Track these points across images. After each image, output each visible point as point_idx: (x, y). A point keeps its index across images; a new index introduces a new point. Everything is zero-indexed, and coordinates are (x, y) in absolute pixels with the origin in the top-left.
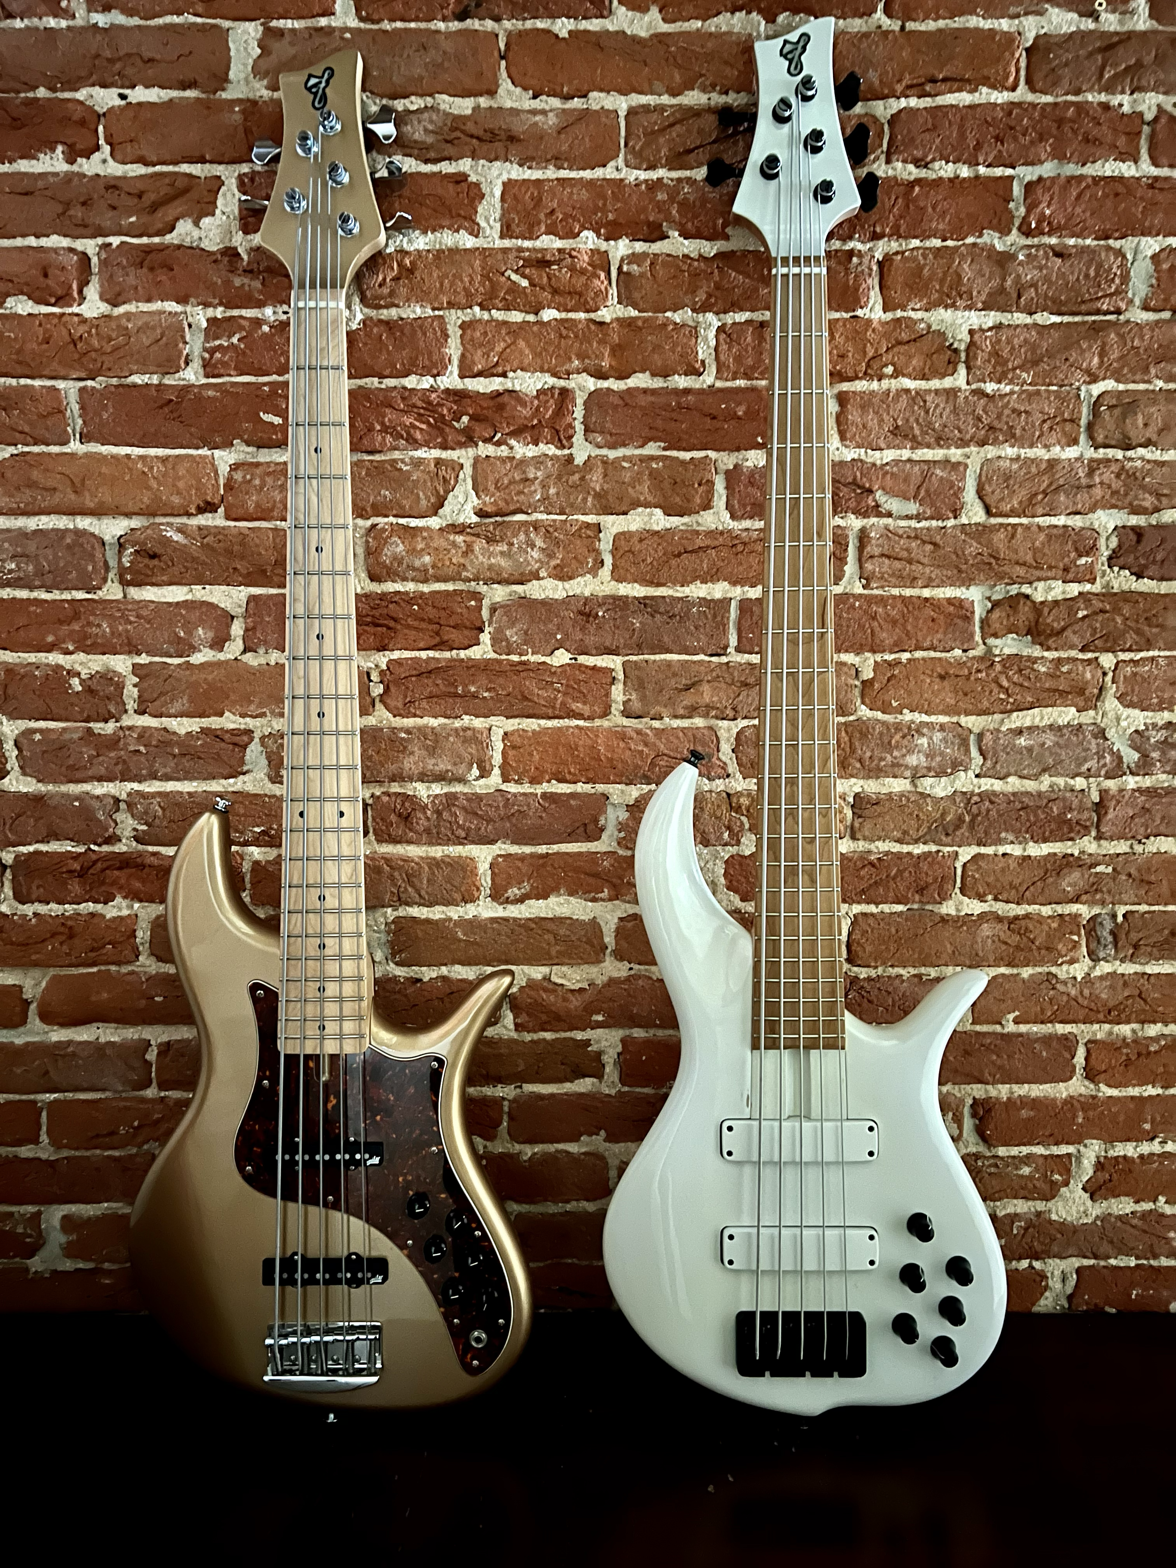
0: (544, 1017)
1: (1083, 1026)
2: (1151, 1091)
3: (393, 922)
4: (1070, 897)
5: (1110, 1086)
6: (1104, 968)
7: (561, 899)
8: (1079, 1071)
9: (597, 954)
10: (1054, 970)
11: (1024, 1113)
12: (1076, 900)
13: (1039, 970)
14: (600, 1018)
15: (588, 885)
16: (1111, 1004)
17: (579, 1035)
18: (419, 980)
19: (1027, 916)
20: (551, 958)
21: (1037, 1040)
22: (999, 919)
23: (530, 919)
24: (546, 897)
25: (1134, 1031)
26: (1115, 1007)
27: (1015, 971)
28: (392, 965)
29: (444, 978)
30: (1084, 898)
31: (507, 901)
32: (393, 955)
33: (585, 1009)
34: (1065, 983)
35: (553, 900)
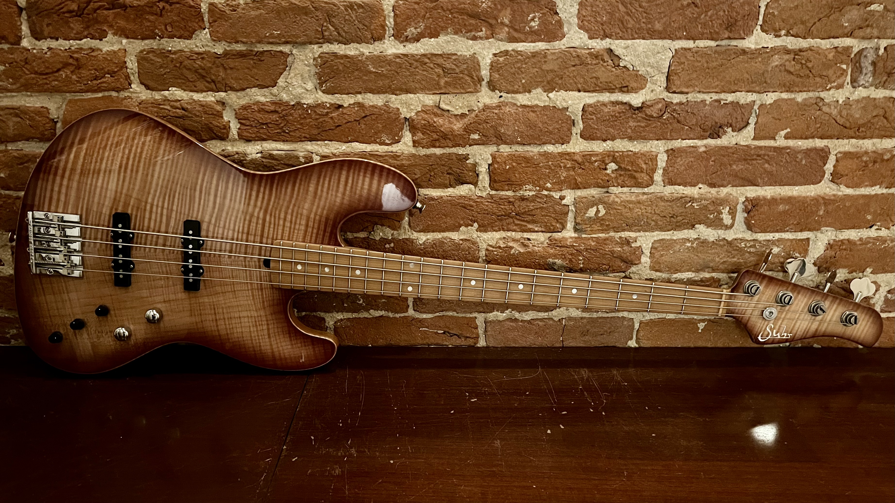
0: (435, 136)
1: (836, 141)
2: (877, 190)
3: (319, 57)
4: (846, 31)
5: (848, 187)
6: (861, 93)
7: (448, 38)
8: (827, 176)
9: (475, 85)
10: (823, 95)
11: (781, 208)
12: (850, 35)
13: (811, 94)
14: (476, 137)
15: (470, 24)
16: (861, 122)
17: (461, 151)
18: (340, 106)
19: (810, 49)
20: (440, 89)
21: (800, 152)
22: (788, 51)
23: (424, 55)
24: (436, 36)
25: (874, 144)
26: (863, 125)
27: (793, 96)
28: (320, 93)
29: (360, 105)
30: (857, 33)
31: (407, 40)
32: (321, 84)
33: (465, 130)
34: (829, 105)
35: (442, 38)
